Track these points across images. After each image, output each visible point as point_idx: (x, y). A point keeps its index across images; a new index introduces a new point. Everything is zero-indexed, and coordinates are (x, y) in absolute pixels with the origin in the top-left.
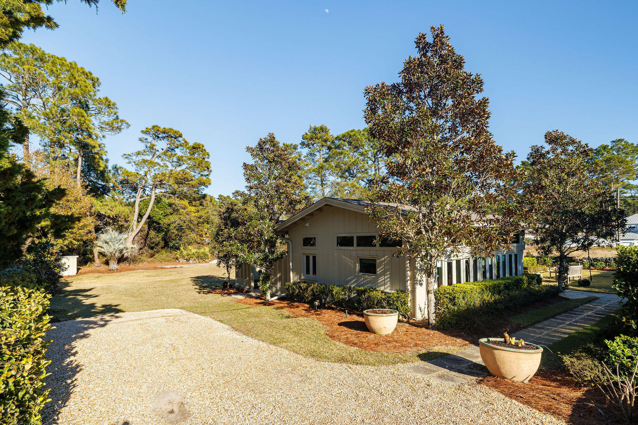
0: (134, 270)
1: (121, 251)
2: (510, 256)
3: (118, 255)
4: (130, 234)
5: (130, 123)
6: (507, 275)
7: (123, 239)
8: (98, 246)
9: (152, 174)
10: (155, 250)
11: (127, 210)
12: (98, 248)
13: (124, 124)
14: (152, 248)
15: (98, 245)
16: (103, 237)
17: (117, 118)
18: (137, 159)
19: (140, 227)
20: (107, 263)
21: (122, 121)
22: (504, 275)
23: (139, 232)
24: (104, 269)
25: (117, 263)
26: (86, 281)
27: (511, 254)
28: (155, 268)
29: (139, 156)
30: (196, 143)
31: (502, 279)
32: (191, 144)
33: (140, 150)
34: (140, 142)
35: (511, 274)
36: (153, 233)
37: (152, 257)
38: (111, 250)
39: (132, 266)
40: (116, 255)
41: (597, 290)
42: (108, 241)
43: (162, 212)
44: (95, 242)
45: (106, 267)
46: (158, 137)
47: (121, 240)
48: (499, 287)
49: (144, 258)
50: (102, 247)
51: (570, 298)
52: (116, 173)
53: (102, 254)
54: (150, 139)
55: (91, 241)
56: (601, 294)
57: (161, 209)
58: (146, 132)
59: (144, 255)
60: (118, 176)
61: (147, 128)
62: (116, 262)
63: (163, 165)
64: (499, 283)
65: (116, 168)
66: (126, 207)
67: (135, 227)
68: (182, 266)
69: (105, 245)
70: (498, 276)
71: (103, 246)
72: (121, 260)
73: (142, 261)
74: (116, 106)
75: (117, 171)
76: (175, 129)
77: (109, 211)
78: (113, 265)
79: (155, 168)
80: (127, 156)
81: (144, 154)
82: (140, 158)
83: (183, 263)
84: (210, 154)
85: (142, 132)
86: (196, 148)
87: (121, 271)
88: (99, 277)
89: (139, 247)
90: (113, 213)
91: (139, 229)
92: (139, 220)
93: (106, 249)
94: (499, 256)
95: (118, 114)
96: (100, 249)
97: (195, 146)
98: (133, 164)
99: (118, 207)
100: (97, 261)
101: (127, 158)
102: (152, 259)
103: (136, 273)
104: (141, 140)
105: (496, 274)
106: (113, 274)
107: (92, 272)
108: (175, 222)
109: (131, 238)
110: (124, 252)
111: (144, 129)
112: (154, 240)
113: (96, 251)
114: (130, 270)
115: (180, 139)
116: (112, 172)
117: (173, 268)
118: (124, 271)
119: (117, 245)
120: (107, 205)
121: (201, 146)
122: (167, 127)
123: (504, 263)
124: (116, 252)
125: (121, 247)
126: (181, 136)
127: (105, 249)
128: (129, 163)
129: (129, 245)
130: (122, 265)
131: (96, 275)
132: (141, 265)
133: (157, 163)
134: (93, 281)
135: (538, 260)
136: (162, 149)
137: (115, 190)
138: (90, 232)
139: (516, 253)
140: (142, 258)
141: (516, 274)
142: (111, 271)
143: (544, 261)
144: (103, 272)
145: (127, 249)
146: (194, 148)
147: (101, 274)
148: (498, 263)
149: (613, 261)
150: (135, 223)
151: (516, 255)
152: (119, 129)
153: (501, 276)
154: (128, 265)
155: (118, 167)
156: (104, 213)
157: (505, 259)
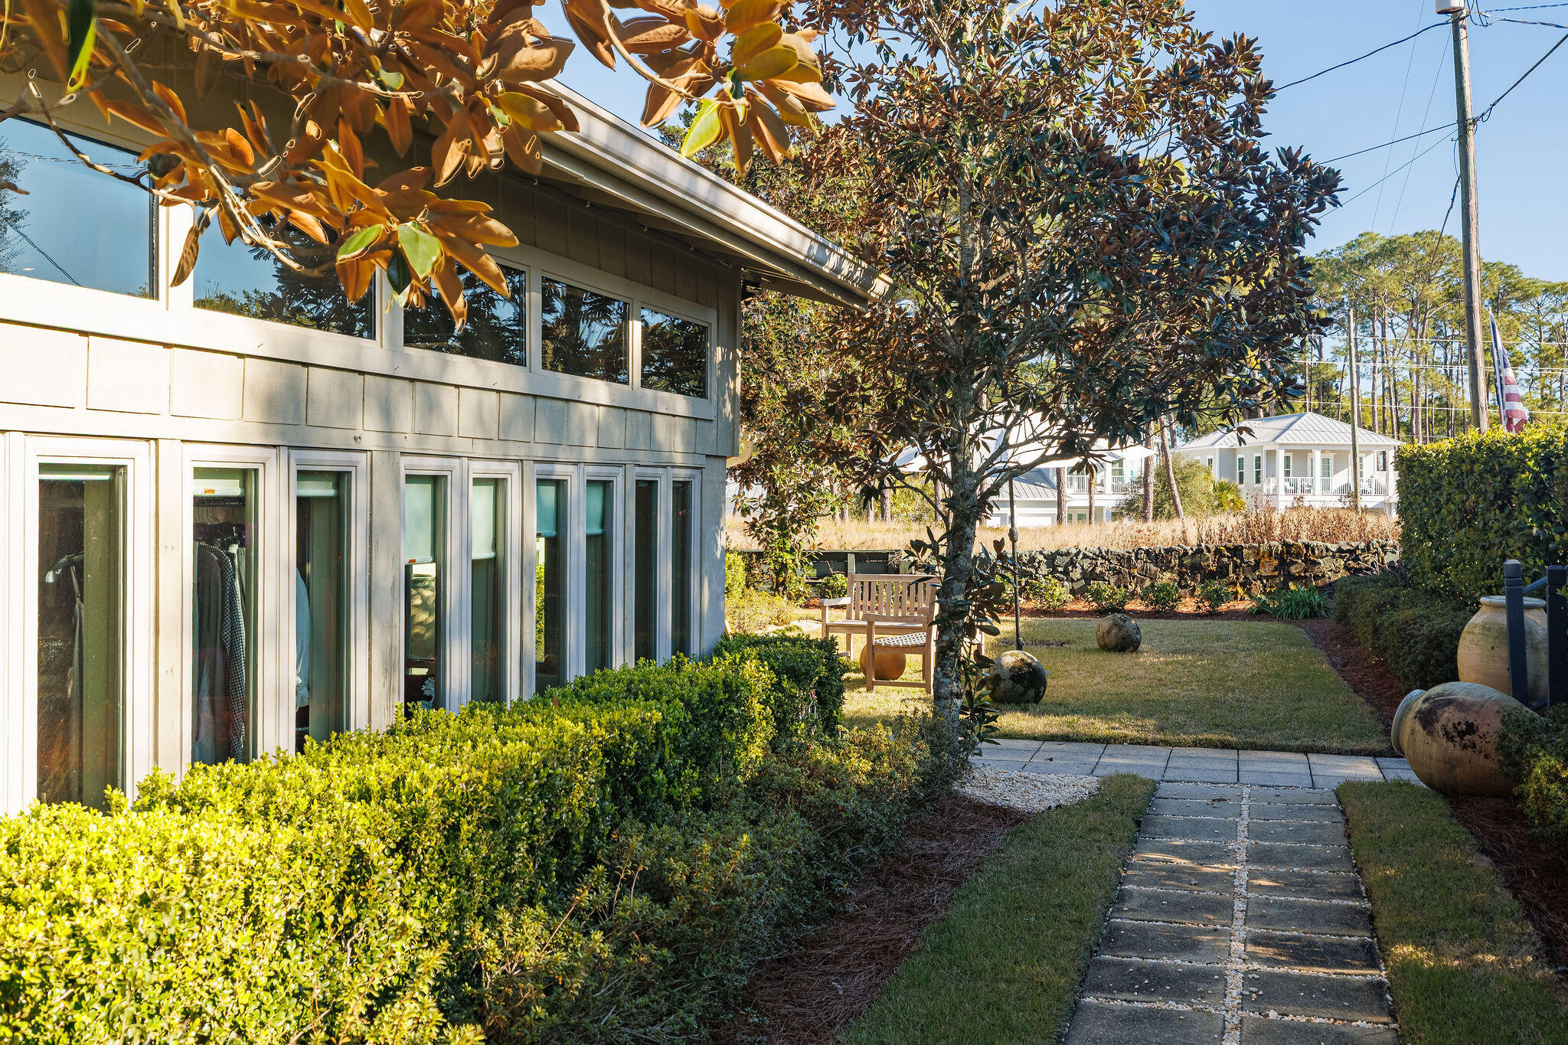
2: (646, 492)
6: (622, 657)
22: (600, 655)
27: (649, 474)
31: (584, 693)
35: (645, 648)
41: (1101, 727)
48: (550, 791)
51: (1016, 802)
56: (1125, 748)
64: (559, 753)
70: (550, 671)
94: (559, 485)
105: (536, 653)
123: (600, 545)
135: (749, 568)
139: (682, 474)
141: (681, 644)
143: (778, 573)
148: (555, 547)
149: (1044, 569)
151: (682, 491)
153: (576, 667)
157: (606, 519)
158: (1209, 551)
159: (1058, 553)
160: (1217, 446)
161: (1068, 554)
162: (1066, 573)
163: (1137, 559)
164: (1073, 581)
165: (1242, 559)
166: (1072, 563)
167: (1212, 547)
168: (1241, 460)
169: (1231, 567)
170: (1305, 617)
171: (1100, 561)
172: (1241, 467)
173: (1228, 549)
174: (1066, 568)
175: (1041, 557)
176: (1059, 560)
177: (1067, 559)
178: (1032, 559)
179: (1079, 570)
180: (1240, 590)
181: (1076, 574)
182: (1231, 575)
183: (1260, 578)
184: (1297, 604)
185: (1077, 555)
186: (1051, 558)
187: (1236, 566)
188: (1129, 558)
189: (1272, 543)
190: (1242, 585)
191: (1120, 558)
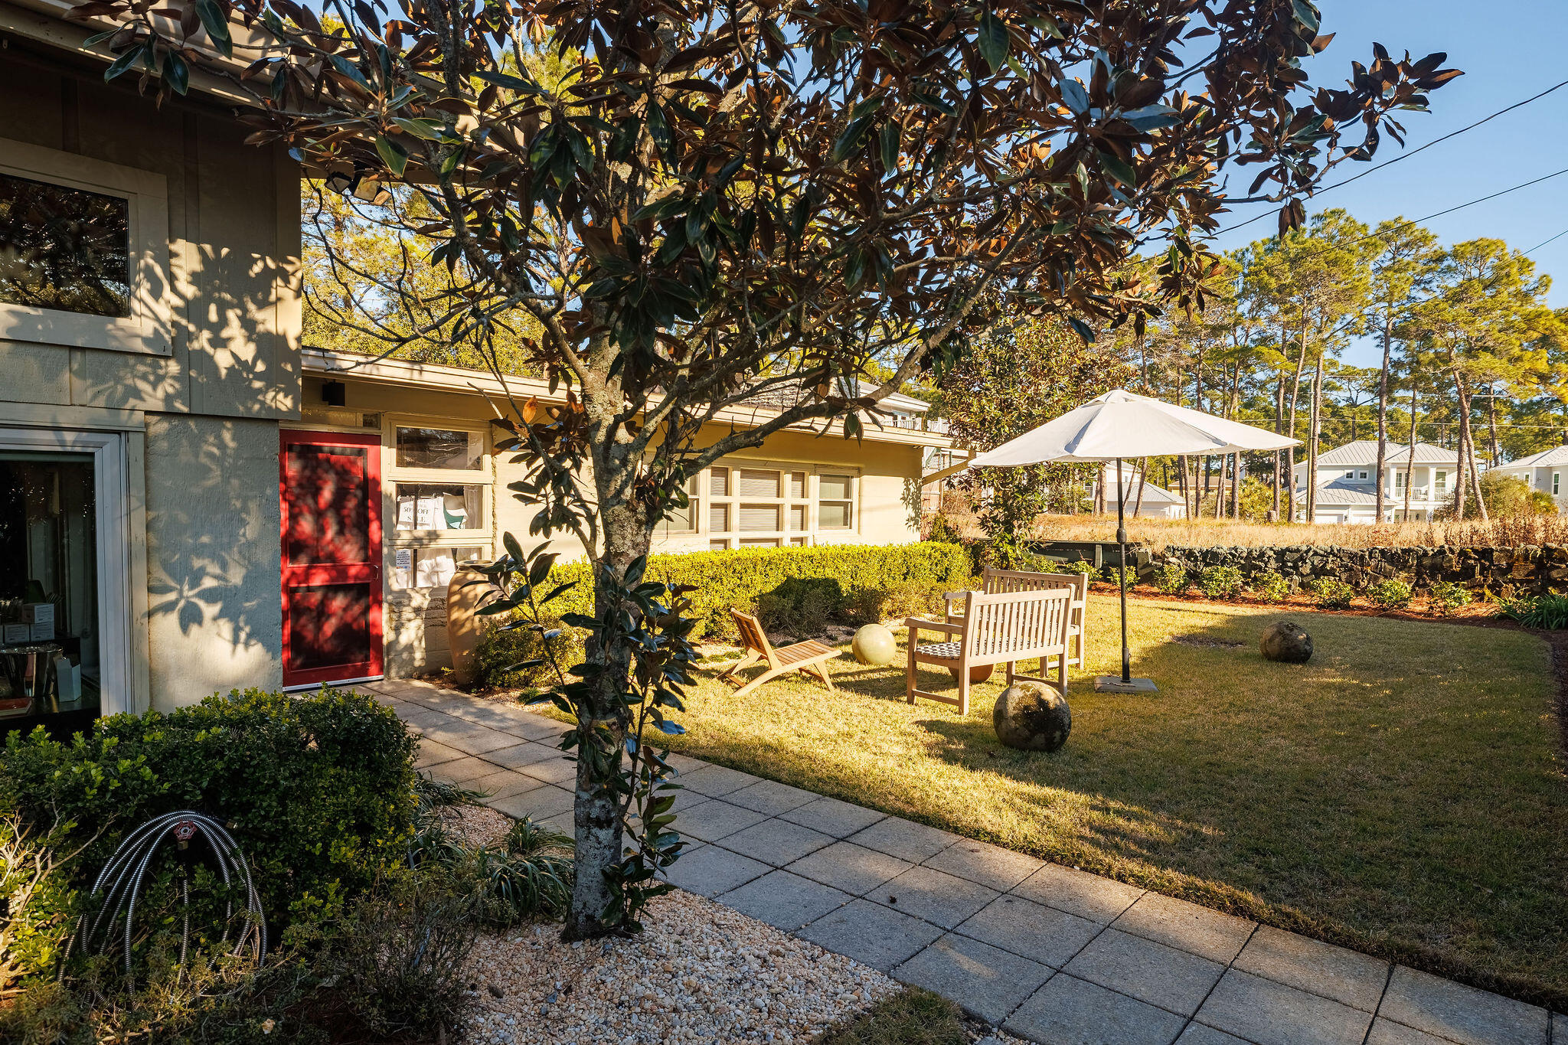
143: (1002, 560)
158: (1452, 551)
159: (1288, 549)
160: (1534, 465)
161: (1298, 550)
162: (1296, 567)
163: (1371, 557)
164: (1302, 575)
165: (1491, 562)
166: (1303, 559)
167: (1457, 548)
168: (1557, 476)
169: (1478, 569)
170: (1559, 626)
171: (1331, 558)
172: (1556, 481)
173: (1475, 551)
174: (1295, 562)
175: (1271, 553)
176: (1288, 556)
177: (1296, 556)
178: (1262, 554)
179: (1309, 566)
180: (1488, 592)
181: (1306, 569)
182: (1478, 576)
183: (1513, 581)
184: (1550, 613)
185: (1307, 552)
186: (1281, 555)
187: (1483, 568)
188: (1362, 557)
189: (1530, 547)
190: (1489, 587)
191: (1352, 556)
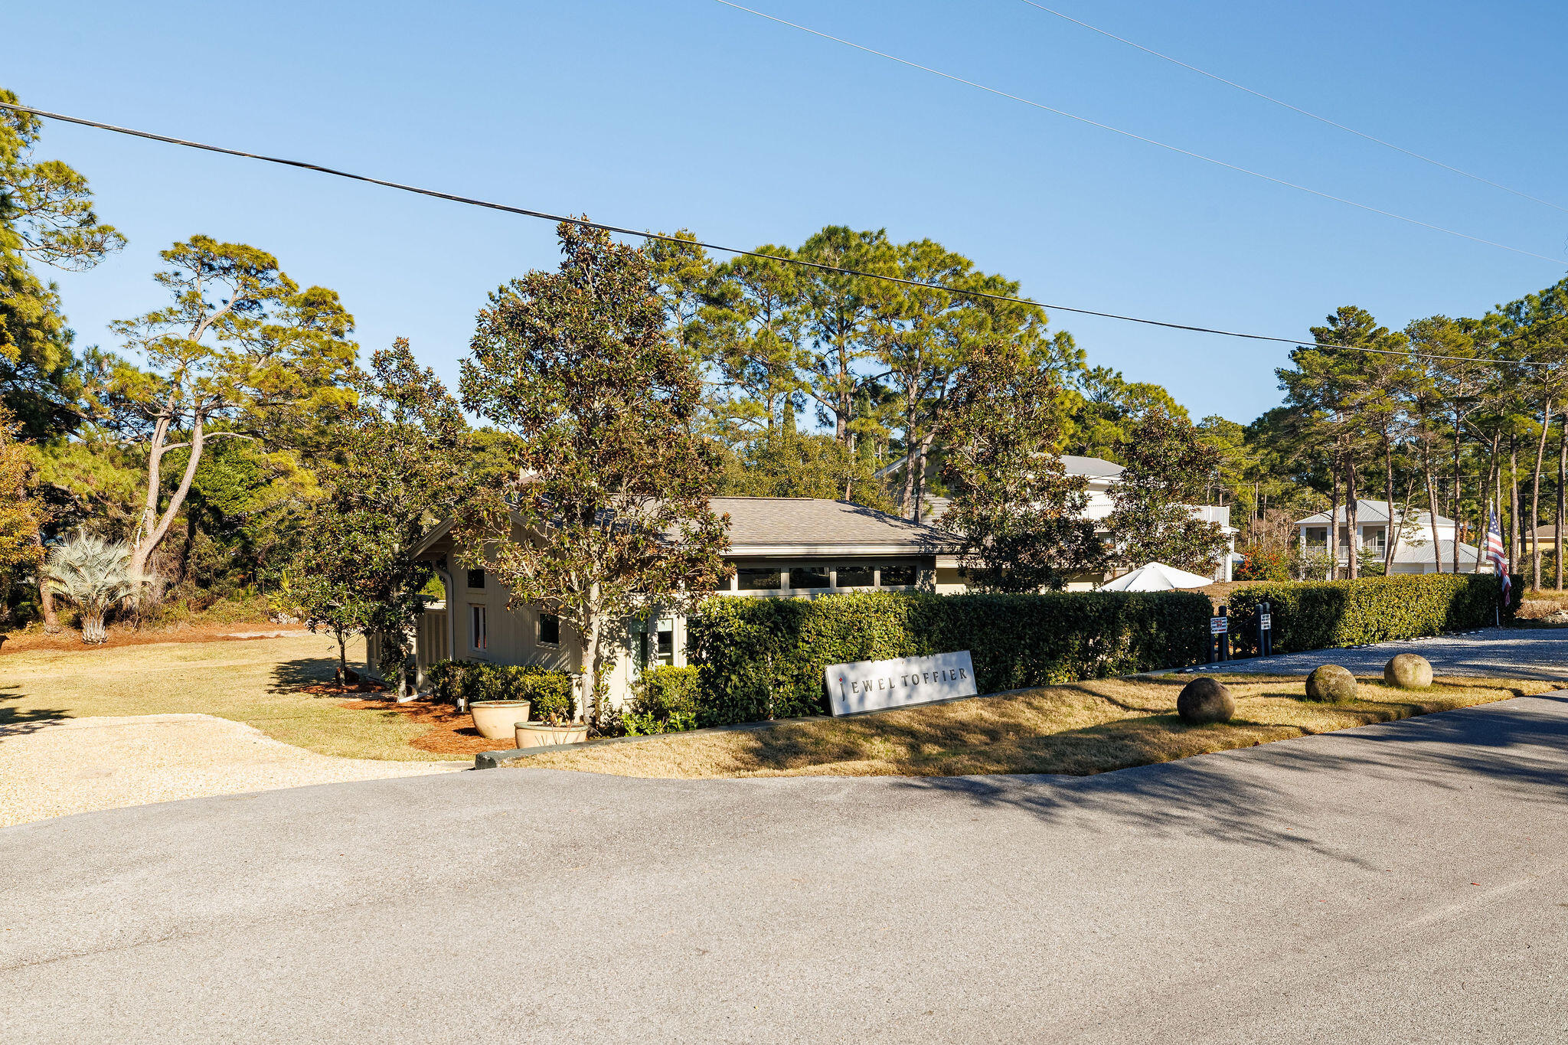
0: (149, 641)
1: (112, 593)
3: (103, 602)
4: (137, 546)
5: (126, 235)
7: (116, 560)
8: (52, 579)
9: (193, 381)
10: (216, 589)
11: (127, 478)
12: (51, 584)
13: (111, 238)
14: (204, 584)
15: (51, 575)
16: (66, 553)
17: (92, 219)
18: (152, 335)
19: (164, 525)
20: (77, 624)
21: (103, 230)
23: (162, 539)
24: (69, 640)
25: (104, 624)
26: (21, 669)
28: (209, 639)
29: (156, 325)
30: (315, 288)
32: (303, 290)
33: (157, 310)
34: (159, 284)
36: (204, 542)
37: (205, 608)
38: (86, 589)
39: (144, 633)
40: (100, 601)
42: (77, 564)
43: (242, 476)
44: (44, 568)
45: (74, 633)
46: (211, 268)
47: (110, 562)
49: (180, 609)
50: (61, 581)
52: (97, 372)
53: (60, 600)
54: (188, 274)
55: (33, 566)
57: (239, 467)
58: (174, 255)
59: (182, 604)
60: (101, 379)
61: (176, 245)
62: (102, 622)
63: (223, 353)
65: (96, 359)
66: (127, 471)
67: (150, 527)
68: (282, 633)
69: (68, 577)
71: (63, 577)
72: (114, 615)
73: (175, 620)
74: (85, 185)
75: (99, 364)
76: (255, 245)
77: (77, 484)
78: (94, 630)
79: (201, 361)
80: (123, 327)
81: (172, 318)
82: (160, 331)
83: (288, 627)
84: (355, 320)
85: (164, 254)
86: (316, 304)
87: (114, 645)
88: (56, 659)
89: (163, 580)
90: (88, 489)
91: (160, 533)
92: (164, 504)
93: (72, 587)
95: (91, 209)
96: (57, 585)
97: (312, 298)
98: (141, 348)
99: (102, 471)
100: (51, 617)
101: (123, 330)
102: (205, 613)
103: (154, 649)
104: (160, 278)
106: (94, 652)
107: (38, 646)
108: (278, 507)
109: (140, 557)
110: (121, 594)
111: (170, 248)
112: (210, 561)
113: (48, 589)
114: (139, 642)
115: (272, 274)
116: (86, 367)
117: (256, 638)
118: (122, 645)
119: (101, 576)
120: (72, 466)
121: (329, 299)
122: (234, 240)
124: (98, 596)
125: (113, 580)
126: (273, 266)
127: (71, 585)
128: (131, 344)
129: (136, 576)
130: (118, 630)
131: (49, 654)
132: (170, 629)
133: (204, 348)
134: (39, 667)
136: (225, 302)
137: (94, 420)
138: (28, 540)
140: (175, 611)
142: (88, 644)
144: (67, 648)
145: (128, 587)
146: (308, 303)
147: (61, 653)
150: (151, 515)
152: (98, 248)
154: (133, 629)
155: (101, 352)
156: (65, 488)
